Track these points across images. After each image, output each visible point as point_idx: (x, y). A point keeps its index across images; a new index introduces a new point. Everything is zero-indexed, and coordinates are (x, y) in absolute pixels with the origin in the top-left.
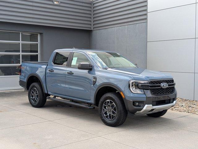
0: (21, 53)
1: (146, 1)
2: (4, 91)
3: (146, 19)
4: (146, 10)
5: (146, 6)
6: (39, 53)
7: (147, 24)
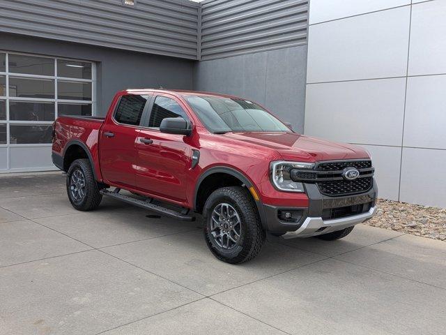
0: (56, 101)
1: (307, 3)
2: (21, 174)
3: (305, 38)
4: (306, 20)
5: (306, 12)
6: (93, 102)
7: (307, 48)
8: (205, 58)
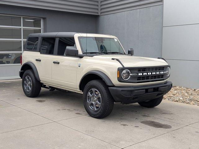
3: (162, 1)
8: (102, 14)
